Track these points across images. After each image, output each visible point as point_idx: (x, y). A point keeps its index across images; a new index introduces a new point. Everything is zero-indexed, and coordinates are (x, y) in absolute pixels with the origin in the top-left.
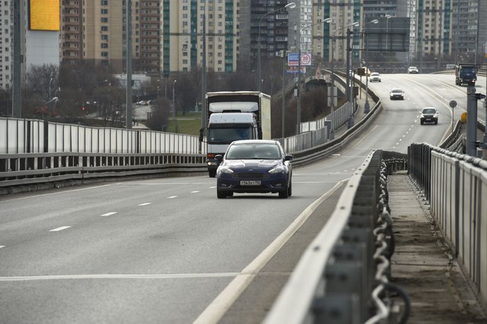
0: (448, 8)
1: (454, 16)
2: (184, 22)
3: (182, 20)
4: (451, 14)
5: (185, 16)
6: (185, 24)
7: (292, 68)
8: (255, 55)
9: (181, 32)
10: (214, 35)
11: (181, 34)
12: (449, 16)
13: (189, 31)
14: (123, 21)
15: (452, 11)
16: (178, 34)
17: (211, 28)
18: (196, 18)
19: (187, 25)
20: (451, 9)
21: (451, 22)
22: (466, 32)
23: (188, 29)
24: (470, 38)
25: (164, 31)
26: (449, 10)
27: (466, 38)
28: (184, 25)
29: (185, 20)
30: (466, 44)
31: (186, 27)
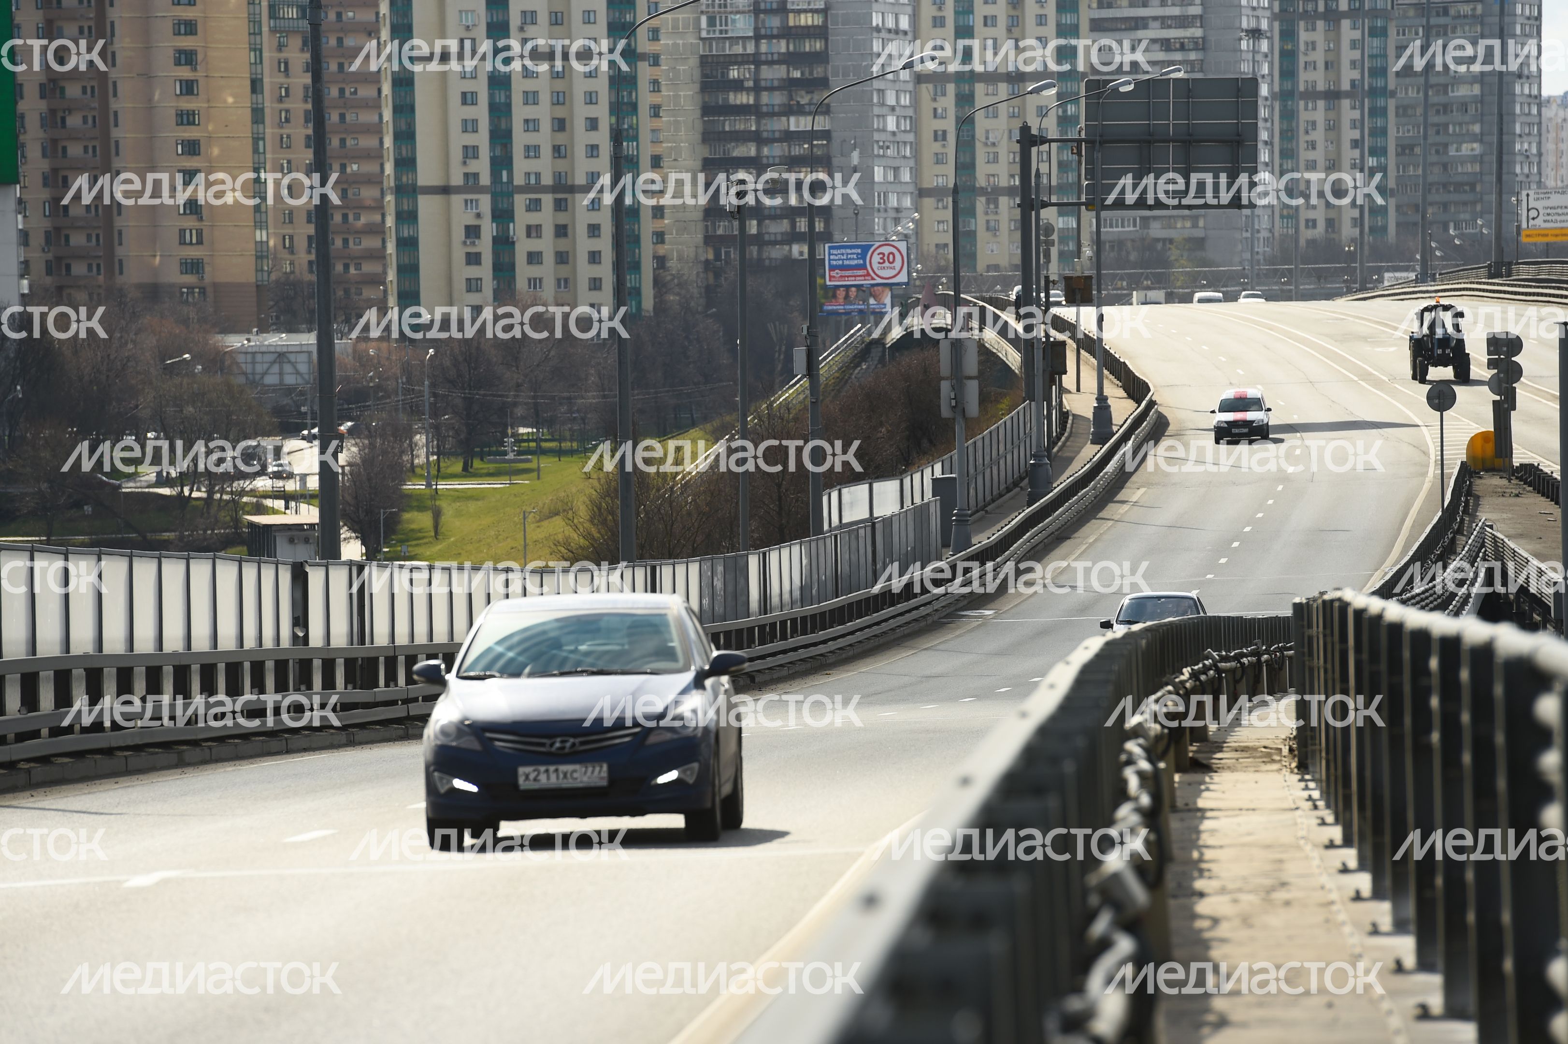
0: (1380, 83)
1: (1403, 111)
2: (465, 147)
3: (459, 140)
4: (1392, 104)
5: (470, 126)
6: (470, 152)
7: (841, 293)
8: (717, 257)
9: (457, 180)
10: (572, 189)
11: (458, 190)
12: (1384, 111)
13: (485, 179)
14: (256, 150)
15: (1393, 94)
16: (445, 190)
17: (562, 165)
18: (508, 134)
19: (475, 157)
20: (1391, 85)
21: (1392, 132)
22: (1445, 166)
23: (482, 167)
24: (1459, 187)
25: (397, 178)
26: (1384, 92)
27: (1445, 185)
28: (466, 157)
29: (470, 139)
30: (1445, 206)
31: (473, 166)
